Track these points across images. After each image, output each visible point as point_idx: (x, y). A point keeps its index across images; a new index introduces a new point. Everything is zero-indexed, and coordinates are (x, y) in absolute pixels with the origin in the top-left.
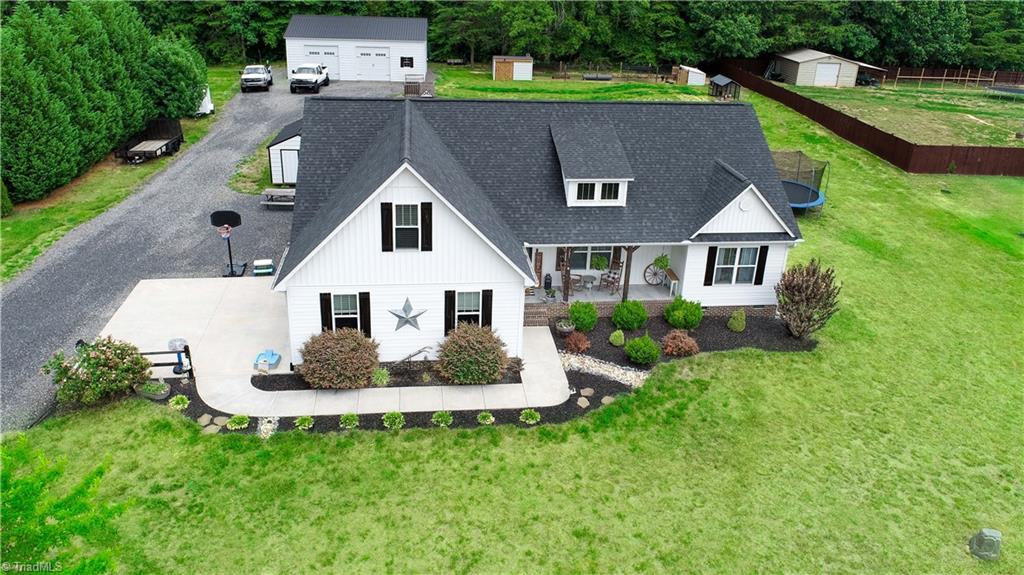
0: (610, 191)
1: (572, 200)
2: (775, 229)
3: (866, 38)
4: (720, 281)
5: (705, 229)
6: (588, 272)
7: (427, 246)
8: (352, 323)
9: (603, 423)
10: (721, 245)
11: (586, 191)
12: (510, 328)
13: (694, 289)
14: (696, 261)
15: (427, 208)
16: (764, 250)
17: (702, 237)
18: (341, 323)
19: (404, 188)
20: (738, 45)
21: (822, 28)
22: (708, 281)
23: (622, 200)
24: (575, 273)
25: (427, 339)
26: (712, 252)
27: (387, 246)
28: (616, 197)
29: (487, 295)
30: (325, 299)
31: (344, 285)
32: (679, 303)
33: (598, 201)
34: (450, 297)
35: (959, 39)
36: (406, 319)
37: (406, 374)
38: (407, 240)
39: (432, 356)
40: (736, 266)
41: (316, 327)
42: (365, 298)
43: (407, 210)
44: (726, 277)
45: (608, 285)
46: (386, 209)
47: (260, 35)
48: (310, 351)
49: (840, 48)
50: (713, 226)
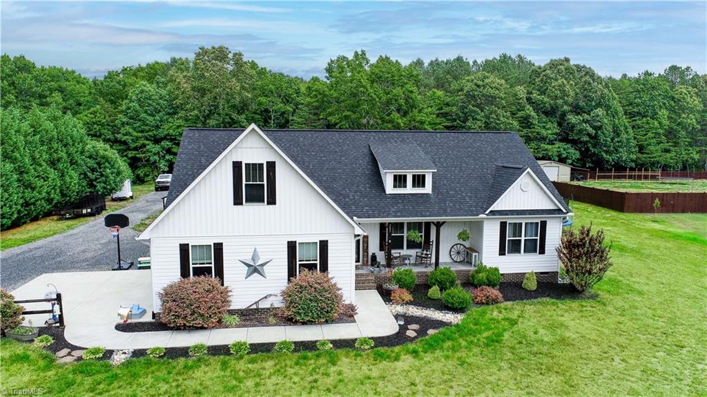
0: (419, 181)
1: (390, 188)
2: (550, 206)
3: (572, 151)
4: (511, 252)
5: (495, 207)
6: (405, 252)
7: (272, 201)
8: (207, 271)
9: (431, 347)
10: (510, 220)
11: (400, 181)
13: (491, 257)
14: (491, 234)
15: (271, 165)
16: (544, 224)
17: (493, 213)
18: (199, 272)
22: (502, 252)
23: (428, 189)
25: (272, 286)
26: (503, 225)
27: (237, 201)
28: (423, 185)
29: (324, 245)
30: (184, 249)
31: (201, 237)
32: (481, 269)
33: (409, 189)
34: (292, 246)
36: (254, 269)
37: (251, 316)
38: (255, 195)
39: (278, 302)
40: (523, 238)
41: (175, 275)
42: (219, 248)
43: (255, 169)
44: (515, 247)
45: (421, 261)
46: (237, 166)
48: (170, 295)
50: (502, 204)
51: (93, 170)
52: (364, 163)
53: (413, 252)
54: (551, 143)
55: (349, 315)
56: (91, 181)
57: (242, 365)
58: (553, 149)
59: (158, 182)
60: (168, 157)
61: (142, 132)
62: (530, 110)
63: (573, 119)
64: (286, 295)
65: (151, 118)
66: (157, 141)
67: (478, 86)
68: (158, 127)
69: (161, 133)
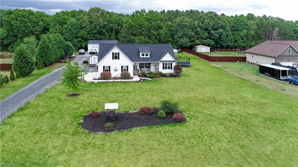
0: (147, 55)
1: (141, 56)
2: (173, 60)
3: (212, 42)
6: (144, 69)
7: (119, 59)
8: (108, 70)
9: (144, 83)
10: (165, 63)
11: (143, 55)
12: (131, 71)
13: (161, 70)
14: (161, 65)
15: (119, 53)
16: (172, 63)
17: (161, 61)
18: (106, 70)
19: (116, 50)
22: (163, 69)
23: (149, 56)
24: (142, 69)
25: (119, 73)
26: (163, 64)
27: (113, 59)
28: (148, 56)
29: (127, 66)
30: (104, 67)
31: (107, 65)
32: (159, 72)
33: (145, 56)
34: (122, 67)
35: (231, 42)
36: (116, 70)
37: (115, 78)
38: (116, 58)
39: (120, 76)
40: (167, 66)
41: (102, 71)
42: (110, 67)
43: (116, 54)
44: (166, 68)
45: (148, 71)
46: (113, 53)
47: (81, 45)
48: (101, 74)
49: (207, 44)
50: (163, 59)
51: (67, 49)
52: (137, 51)
53: (146, 69)
54: (206, 39)
55: (132, 78)
56: (67, 52)
57: (115, 83)
58: (206, 42)
59: (80, 52)
60: (80, 43)
61: (72, 35)
62: (199, 29)
63: (212, 32)
64: (121, 75)
65: (75, 31)
66: (76, 38)
67: (181, 22)
68: (77, 34)
69: (78, 36)
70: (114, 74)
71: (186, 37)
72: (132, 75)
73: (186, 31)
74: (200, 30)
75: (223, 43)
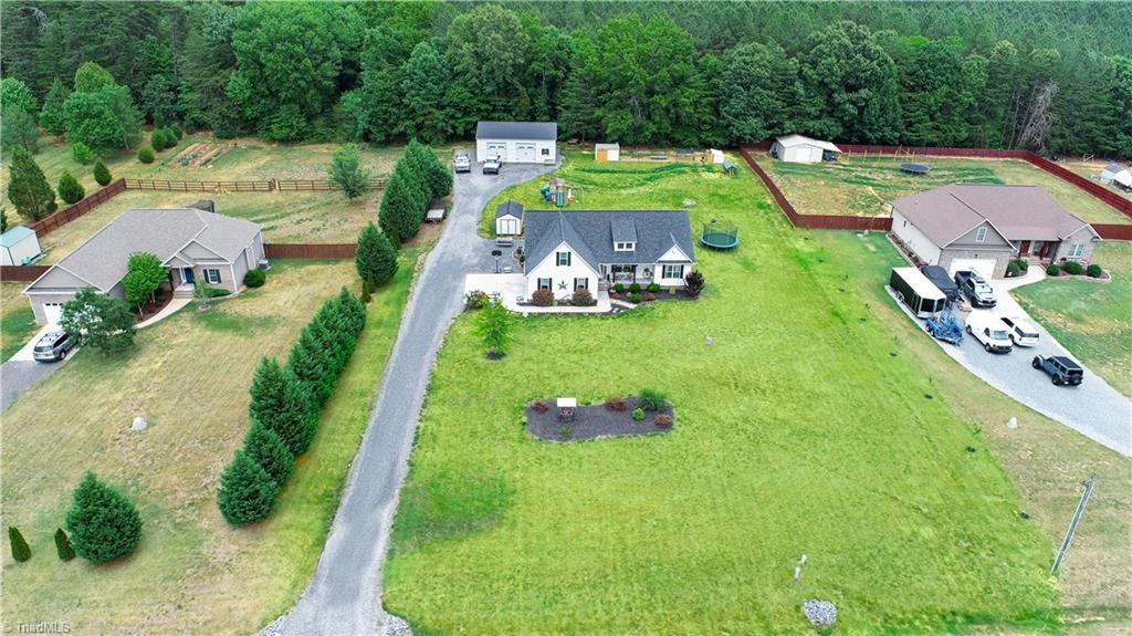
0: (629, 246)
1: (616, 249)
2: (685, 259)
3: (834, 128)
4: (667, 277)
5: (661, 259)
6: (622, 273)
7: (569, 265)
8: (546, 287)
9: (619, 316)
10: (667, 265)
11: (621, 246)
12: (593, 289)
13: (658, 280)
14: (658, 270)
15: (569, 254)
16: (683, 266)
17: (660, 261)
18: (543, 287)
19: (563, 248)
20: (748, 137)
21: (805, 122)
22: (663, 277)
23: (633, 249)
24: (617, 274)
25: (569, 293)
26: (664, 267)
27: (558, 264)
28: (631, 248)
29: (587, 280)
30: (539, 280)
31: (545, 276)
32: (652, 284)
33: (625, 249)
34: (575, 280)
35: (895, 129)
36: (563, 286)
37: (561, 303)
38: (564, 262)
39: (571, 298)
40: (673, 272)
41: (536, 288)
42: (550, 280)
43: (564, 255)
44: (669, 275)
45: (629, 278)
46: (558, 254)
47: (454, 128)
48: (534, 295)
49: (819, 134)
50: (663, 258)
52: (607, 232)
53: (627, 274)
54: (816, 119)
55: (594, 303)
57: (561, 319)
61: (428, 100)
62: (799, 87)
63: (841, 97)
64: (574, 296)
65: (435, 87)
66: (440, 107)
67: (746, 63)
68: (442, 95)
69: (445, 101)
70: (558, 294)
71: (757, 116)
72: (595, 297)
73: (757, 97)
74: (802, 91)
75: (870, 130)
